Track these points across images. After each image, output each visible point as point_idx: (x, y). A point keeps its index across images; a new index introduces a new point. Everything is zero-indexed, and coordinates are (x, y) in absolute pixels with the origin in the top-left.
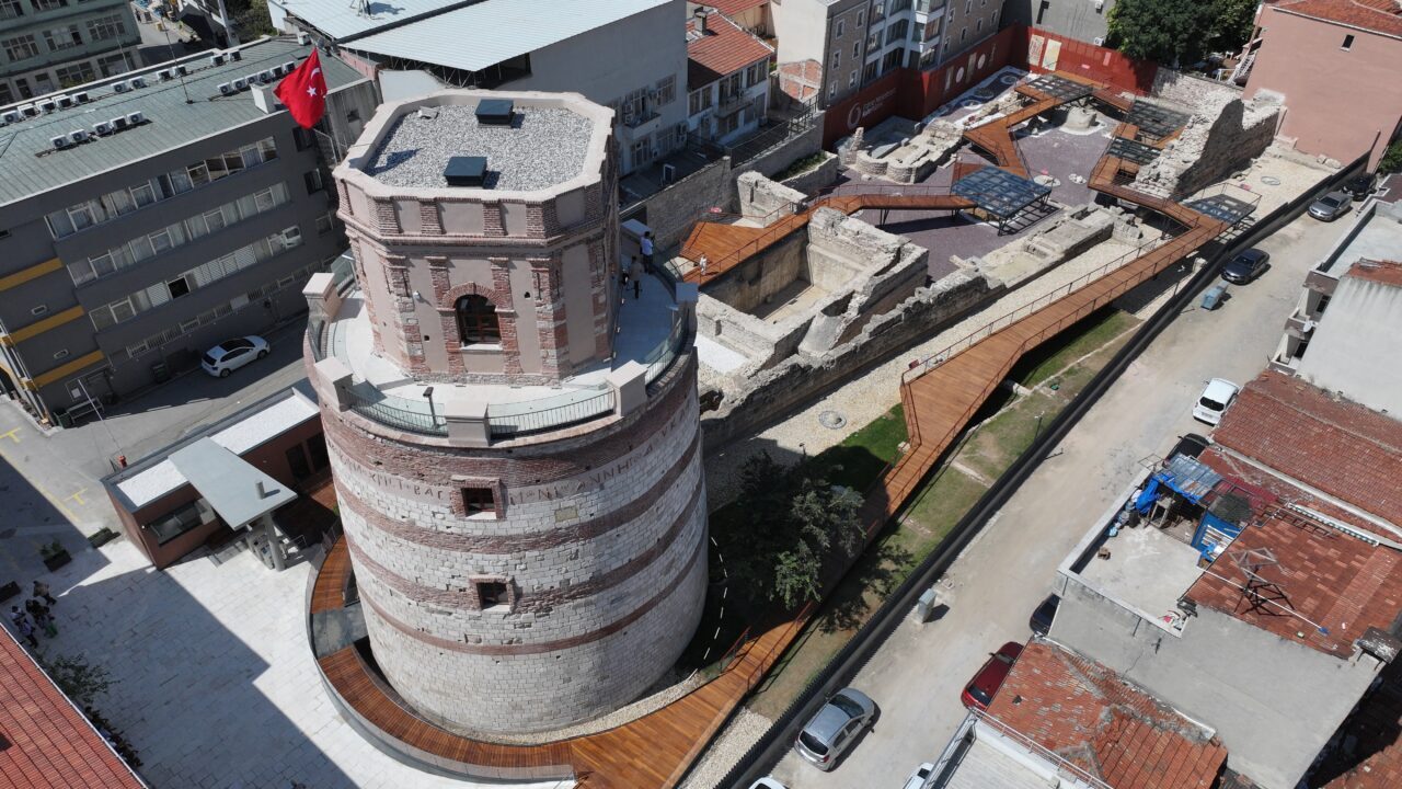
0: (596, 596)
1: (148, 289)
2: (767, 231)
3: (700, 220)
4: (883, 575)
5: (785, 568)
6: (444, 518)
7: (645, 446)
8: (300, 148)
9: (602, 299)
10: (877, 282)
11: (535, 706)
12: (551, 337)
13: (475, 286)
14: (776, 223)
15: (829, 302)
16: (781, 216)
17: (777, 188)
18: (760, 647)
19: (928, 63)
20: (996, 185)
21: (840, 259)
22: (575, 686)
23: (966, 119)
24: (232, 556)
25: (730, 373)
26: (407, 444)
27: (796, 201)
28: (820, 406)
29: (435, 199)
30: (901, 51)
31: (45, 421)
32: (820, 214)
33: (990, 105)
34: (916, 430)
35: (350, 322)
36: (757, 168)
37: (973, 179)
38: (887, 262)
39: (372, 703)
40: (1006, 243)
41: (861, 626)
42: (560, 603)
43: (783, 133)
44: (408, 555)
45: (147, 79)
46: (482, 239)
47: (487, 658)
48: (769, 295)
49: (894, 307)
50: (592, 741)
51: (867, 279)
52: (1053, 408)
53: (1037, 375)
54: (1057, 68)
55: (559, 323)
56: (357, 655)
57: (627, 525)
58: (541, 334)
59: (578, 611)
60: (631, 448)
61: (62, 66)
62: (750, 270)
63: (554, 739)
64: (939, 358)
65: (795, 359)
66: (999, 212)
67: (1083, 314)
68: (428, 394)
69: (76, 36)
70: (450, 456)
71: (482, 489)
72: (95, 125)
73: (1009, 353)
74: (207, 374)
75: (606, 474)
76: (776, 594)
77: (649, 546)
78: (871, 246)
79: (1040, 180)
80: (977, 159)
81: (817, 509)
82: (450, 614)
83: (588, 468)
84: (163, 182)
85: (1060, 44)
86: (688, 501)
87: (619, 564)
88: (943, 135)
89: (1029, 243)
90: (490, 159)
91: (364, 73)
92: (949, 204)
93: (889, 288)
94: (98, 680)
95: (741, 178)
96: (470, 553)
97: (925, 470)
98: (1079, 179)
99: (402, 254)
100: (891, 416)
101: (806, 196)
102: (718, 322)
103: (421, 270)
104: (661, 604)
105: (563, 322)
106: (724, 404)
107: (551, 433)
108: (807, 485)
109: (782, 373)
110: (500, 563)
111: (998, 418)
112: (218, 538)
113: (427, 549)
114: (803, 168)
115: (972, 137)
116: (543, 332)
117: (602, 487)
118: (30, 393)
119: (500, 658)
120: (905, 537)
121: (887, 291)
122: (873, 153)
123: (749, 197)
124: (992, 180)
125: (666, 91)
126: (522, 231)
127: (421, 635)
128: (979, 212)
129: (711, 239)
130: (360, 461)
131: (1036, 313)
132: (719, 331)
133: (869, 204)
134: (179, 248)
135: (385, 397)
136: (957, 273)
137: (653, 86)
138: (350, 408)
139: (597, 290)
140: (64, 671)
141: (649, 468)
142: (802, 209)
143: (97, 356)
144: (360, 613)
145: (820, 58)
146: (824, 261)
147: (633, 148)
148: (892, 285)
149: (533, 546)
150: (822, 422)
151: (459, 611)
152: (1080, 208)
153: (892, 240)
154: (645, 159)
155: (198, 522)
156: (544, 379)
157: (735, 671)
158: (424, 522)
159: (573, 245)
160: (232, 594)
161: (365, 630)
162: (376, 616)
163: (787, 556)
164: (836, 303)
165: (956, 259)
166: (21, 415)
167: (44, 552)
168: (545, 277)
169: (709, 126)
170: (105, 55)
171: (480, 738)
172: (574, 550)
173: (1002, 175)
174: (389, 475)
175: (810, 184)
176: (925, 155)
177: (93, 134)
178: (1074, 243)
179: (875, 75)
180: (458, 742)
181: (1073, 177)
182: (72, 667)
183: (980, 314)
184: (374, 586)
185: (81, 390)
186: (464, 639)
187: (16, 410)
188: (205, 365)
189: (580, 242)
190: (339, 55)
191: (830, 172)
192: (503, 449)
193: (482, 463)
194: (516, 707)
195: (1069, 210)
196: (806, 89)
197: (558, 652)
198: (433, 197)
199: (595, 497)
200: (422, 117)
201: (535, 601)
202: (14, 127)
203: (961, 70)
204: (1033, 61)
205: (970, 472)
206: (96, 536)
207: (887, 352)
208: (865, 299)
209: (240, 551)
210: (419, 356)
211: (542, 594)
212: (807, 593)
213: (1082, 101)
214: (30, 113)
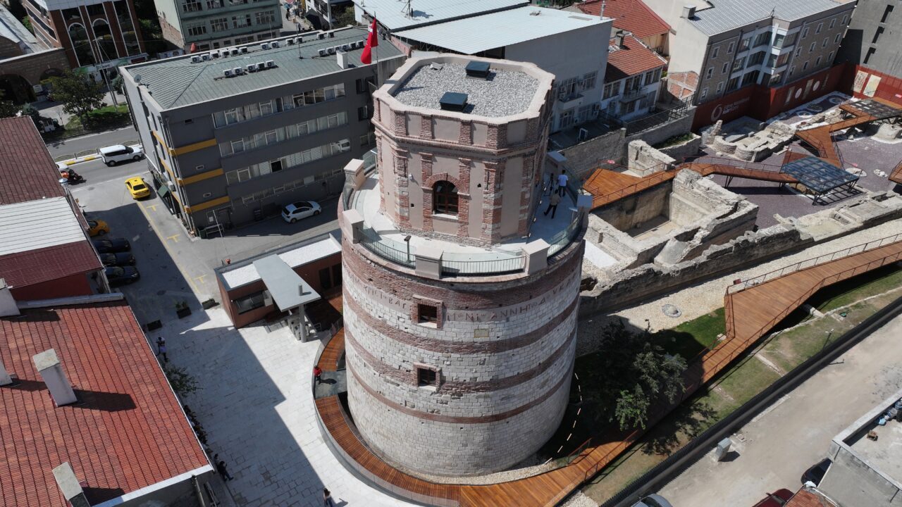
0: (492, 393)
1: (261, 165)
2: (644, 180)
3: (599, 167)
4: (693, 423)
5: (623, 401)
6: (404, 322)
7: (540, 298)
8: (358, 92)
9: (527, 196)
10: (718, 223)
11: (442, 457)
12: (490, 217)
13: (447, 176)
14: (651, 176)
15: (680, 231)
16: (655, 171)
17: (656, 153)
18: (598, 453)
19: (776, 83)
20: (816, 170)
21: (693, 205)
22: (469, 450)
23: (799, 123)
24: (278, 328)
25: (604, 268)
26: (390, 270)
27: (667, 163)
28: (664, 301)
29: (432, 116)
30: (757, 73)
31: (192, 232)
32: (683, 173)
33: (819, 116)
34: (732, 327)
35: (369, 191)
36: (643, 138)
37: (799, 164)
38: (727, 211)
39: (342, 434)
40: (819, 210)
41: (671, 455)
42: (468, 392)
43: (665, 117)
44: (378, 341)
45: (280, 43)
46: (457, 145)
47: (416, 419)
48: (638, 223)
49: (728, 242)
50: (475, 490)
51: (710, 220)
52: (841, 329)
53: (830, 304)
54: (875, 95)
55: (497, 207)
56: (338, 401)
57: (520, 349)
58: (484, 213)
59: (480, 399)
60: (531, 298)
61: (239, 37)
62: (629, 204)
63: (450, 482)
64: (756, 281)
65: (651, 266)
66: (816, 188)
67: (873, 266)
68: (407, 240)
69: (249, 20)
70: (414, 282)
71: (431, 307)
72: (247, 66)
73: (810, 285)
74: (284, 219)
75: (512, 311)
76: (615, 418)
77: (533, 366)
78: (716, 199)
79: (850, 170)
80: (803, 151)
81: (652, 364)
82: (398, 385)
83: (501, 306)
84: (278, 101)
85: (879, 79)
86: (564, 342)
87: (511, 374)
88: (780, 132)
89: (836, 212)
90: (470, 96)
91: (403, 51)
92: (778, 178)
93: (725, 228)
94: (192, 385)
95: (631, 143)
96: (416, 348)
97: (735, 355)
98: (882, 173)
99: (406, 148)
100: (715, 315)
101: (675, 160)
102: (601, 234)
103: (416, 161)
104: (534, 408)
105: (500, 207)
106: (597, 287)
107: (481, 278)
108: (647, 347)
109: (641, 273)
110: (434, 358)
111: (796, 329)
112: (272, 316)
113: (391, 340)
114: (676, 142)
115: (803, 136)
116: (486, 212)
117: (508, 320)
118: (187, 215)
119: (424, 421)
120: (713, 398)
121: (722, 230)
122: (727, 139)
123: (635, 157)
124: (814, 166)
125: (590, 81)
126: (483, 142)
127: (379, 396)
128: (800, 186)
129: (605, 180)
130: (359, 277)
131: (836, 261)
132: (601, 240)
133: (719, 171)
134: (281, 143)
135: (381, 239)
136: (778, 225)
137: (581, 77)
138: (359, 242)
139: (524, 189)
140: (175, 375)
141: (540, 314)
142: (670, 168)
143: (226, 199)
144: (344, 376)
145: (698, 70)
146: (681, 205)
147: (562, 116)
148: (728, 227)
149: (458, 350)
150: (664, 311)
151: (405, 384)
152: (881, 193)
153: (733, 197)
154: (569, 123)
155: (263, 304)
156: (481, 243)
157: (578, 465)
158: (392, 322)
159: (514, 156)
160: (274, 351)
161: (346, 387)
162: (354, 379)
163: (626, 394)
164: (686, 233)
165: (778, 217)
166: (181, 227)
167: (178, 306)
168: (493, 175)
169: (614, 107)
170: (261, 33)
171: (404, 471)
172: (483, 358)
173: (821, 164)
174: (375, 288)
175: (678, 154)
176: (765, 144)
177: (246, 70)
178: (872, 217)
179: (736, 86)
180: (390, 470)
181: (877, 171)
182: (179, 374)
183: (792, 256)
184: (355, 359)
185: (214, 218)
186: (404, 404)
187: (178, 224)
188: (284, 215)
189: (519, 155)
190: (390, 39)
191: (694, 148)
192: (448, 282)
193: (433, 290)
194: (429, 456)
195: (870, 194)
196: (684, 91)
197: (462, 425)
198: (430, 114)
199: (502, 326)
200: (432, 69)
201: (452, 387)
202: (207, 63)
203: (800, 90)
204: (857, 89)
205: (769, 363)
206: (206, 302)
207: (718, 272)
208: (707, 233)
209: (283, 326)
210: (406, 217)
211: (458, 384)
212: (637, 422)
213: (892, 120)
214: (216, 56)
